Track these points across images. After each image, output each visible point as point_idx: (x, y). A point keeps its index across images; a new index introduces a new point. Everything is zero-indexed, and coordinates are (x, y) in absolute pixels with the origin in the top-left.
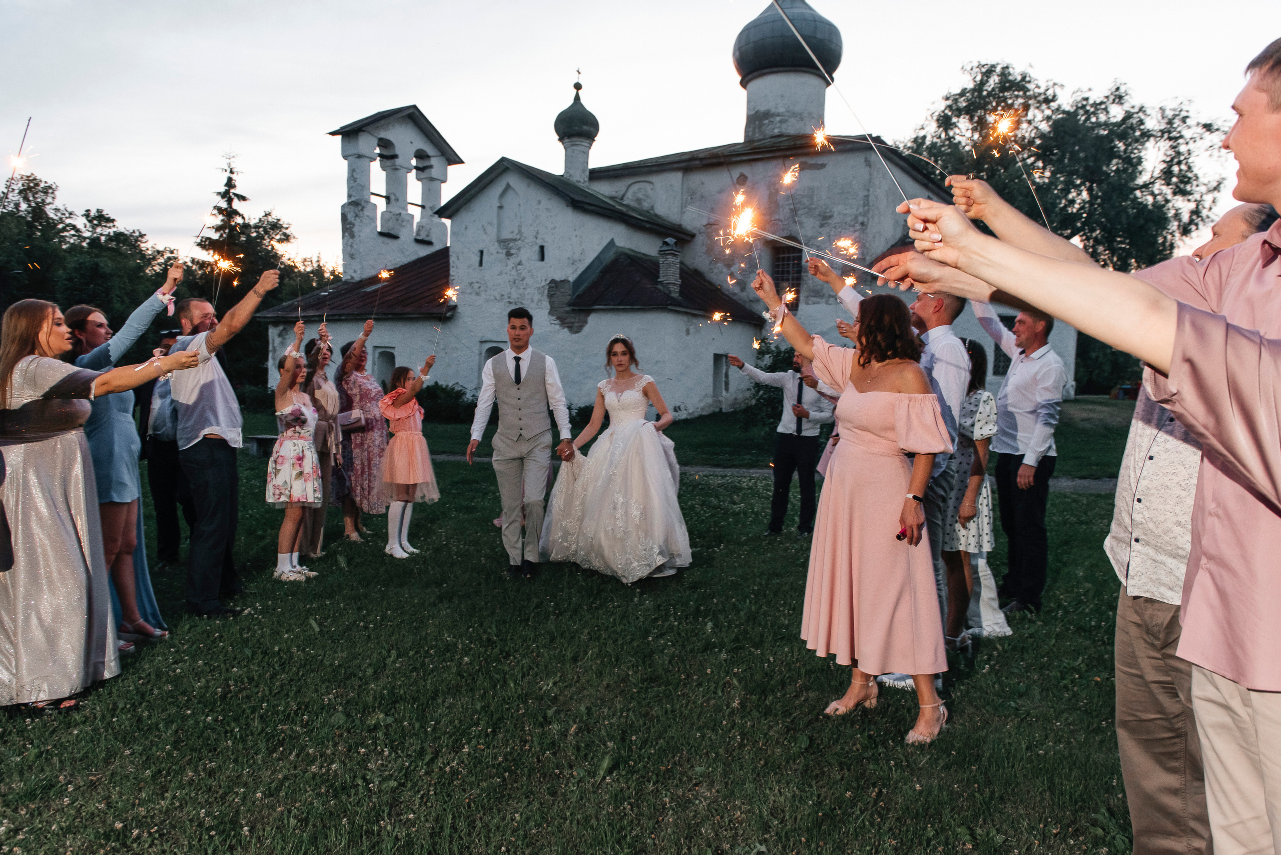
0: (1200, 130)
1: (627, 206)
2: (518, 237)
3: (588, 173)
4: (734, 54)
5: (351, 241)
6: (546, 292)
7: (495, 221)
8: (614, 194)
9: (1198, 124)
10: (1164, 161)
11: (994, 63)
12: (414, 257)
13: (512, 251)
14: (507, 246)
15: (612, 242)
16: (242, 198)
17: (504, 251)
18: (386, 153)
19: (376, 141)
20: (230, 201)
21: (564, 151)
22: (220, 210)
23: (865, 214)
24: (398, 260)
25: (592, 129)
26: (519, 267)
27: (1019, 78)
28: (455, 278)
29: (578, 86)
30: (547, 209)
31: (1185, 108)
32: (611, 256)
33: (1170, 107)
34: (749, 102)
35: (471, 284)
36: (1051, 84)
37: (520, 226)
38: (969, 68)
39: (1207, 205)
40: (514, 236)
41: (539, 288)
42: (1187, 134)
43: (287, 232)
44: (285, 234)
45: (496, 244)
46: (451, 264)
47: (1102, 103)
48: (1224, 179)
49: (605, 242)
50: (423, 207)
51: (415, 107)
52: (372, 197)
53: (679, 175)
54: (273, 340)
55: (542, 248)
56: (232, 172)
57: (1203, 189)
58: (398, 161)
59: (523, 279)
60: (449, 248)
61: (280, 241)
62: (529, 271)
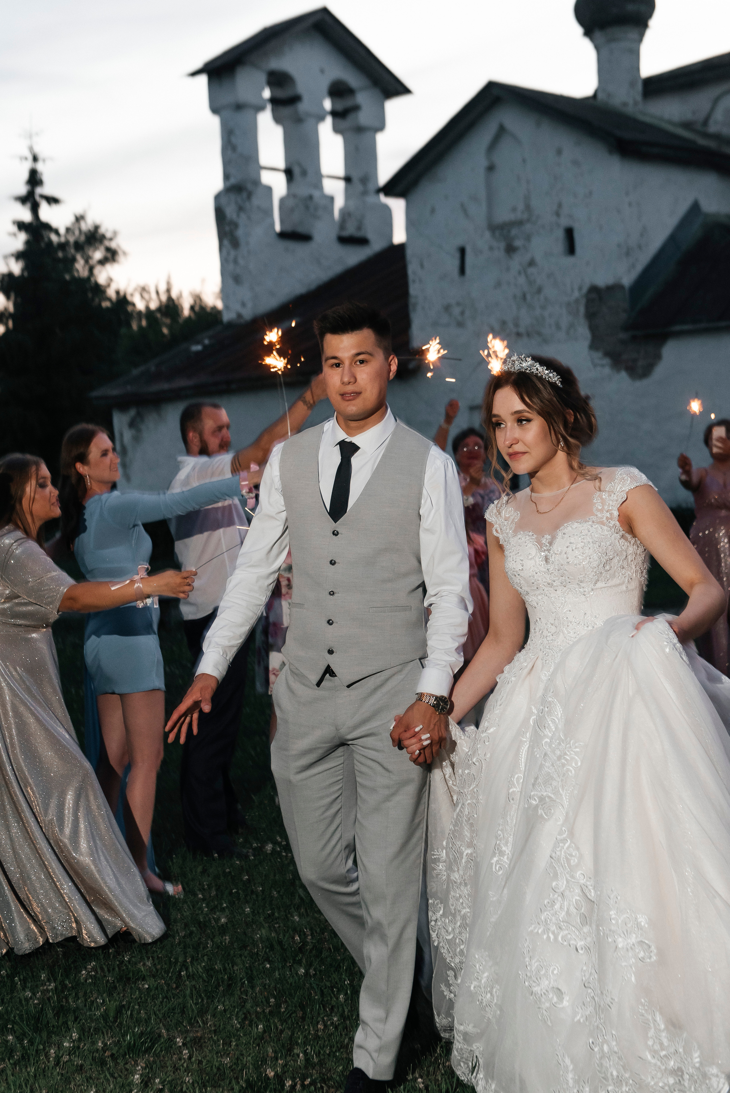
1: (717, 137)
2: (525, 216)
3: (640, 87)
5: (233, 253)
6: (582, 310)
7: (482, 193)
8: (689, 117)
12: (338, 269)
13: (517, 243)
14: (508, 236)
15: (695, 208)
16: (52, 200)
17: (502, 245)
18: (282, 94)
19: (262, 77)
20: (35, 209)
21: (595, 52)
22: (21, 226)
25: (642, 8)
26: (531, 270)
28: (420, 300)
30: (576, 163)
32: (694, 229)
35: (447, 308)
37: (527, 199)
40: (519, 215)
41: (568, 304)
43: (113, 245)
44: (108, 249)
45: (487, 234)
49: (683, 208)
50: (347, 180)
51: (325, 11)
54: (121, 435)
55: (569, 233)
56: (35, 159)
58: (303, 107)
59: (539, 290)
60: (402, 247)
61: (103, 262)
62: (550, 275)
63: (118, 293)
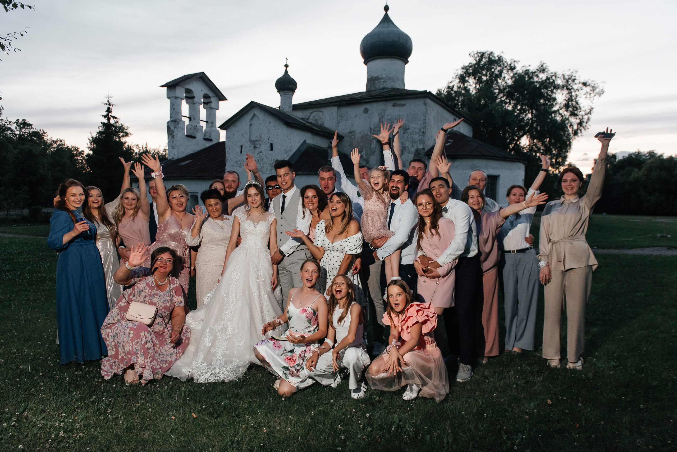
0: (581, 85)
1: (311, 123)
2: (260, 139)
3: (292, 107)
4: (360, 49)
5: (172, 139)
7: (248, 131)
8: (304, 117)
9: (580, 83)
10: (565, 100)
11: (484, 52)
12: (203, 147)
13: (257, 146)
14: (254, 144)
15: (305, 142)
16: (115, 118)
17: (253, 146)
18: (189, 95)
19: (184, 90)
20: (109, 119)
21: (280, 97)
22: (103, 124)
23: (424, 128)
24: (196, 148)
25: (294, 87)
26: (260, 154)
27: (497, 58)
28: (229, 159)
29: (286, 66)
30: (274, 126)
31: (574, 74)
32: (304, 147)
33: (567, 74)
34: (368, 72)
35: (236, 162)
36: (513, 61)
37: (260, 134)
38: (472, 54)
39: (585, 120)
40: (258, 139)
42: (575, 87)
43: (127, 131)
44: (125, 133)
45: (249, 143)
46: (227, 152)
47: (535, 72)
48: (592, 108)
49: (302, 142)
50: (207, 122)
51: (203, 73)
52: (183, 117)
53: (336, 108)
55: (271, 145)
56: (109, 104)
57: (583, 113)
58: (195, 100)
59: (262, 160)
60: (224, 143)
61: (123, 136)
62: (265, 156)
63: (128, 146)
